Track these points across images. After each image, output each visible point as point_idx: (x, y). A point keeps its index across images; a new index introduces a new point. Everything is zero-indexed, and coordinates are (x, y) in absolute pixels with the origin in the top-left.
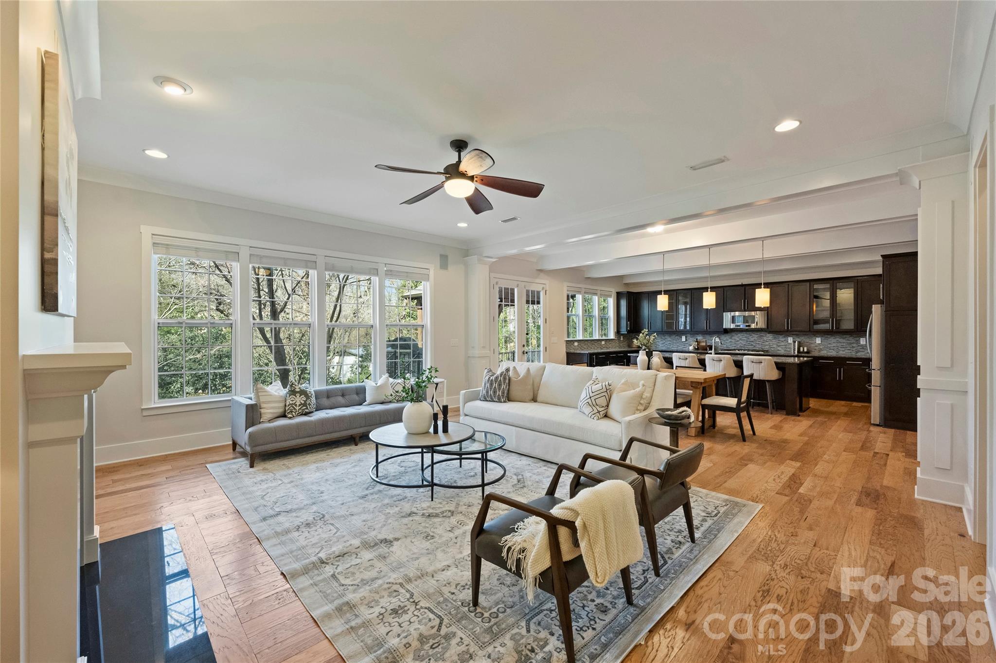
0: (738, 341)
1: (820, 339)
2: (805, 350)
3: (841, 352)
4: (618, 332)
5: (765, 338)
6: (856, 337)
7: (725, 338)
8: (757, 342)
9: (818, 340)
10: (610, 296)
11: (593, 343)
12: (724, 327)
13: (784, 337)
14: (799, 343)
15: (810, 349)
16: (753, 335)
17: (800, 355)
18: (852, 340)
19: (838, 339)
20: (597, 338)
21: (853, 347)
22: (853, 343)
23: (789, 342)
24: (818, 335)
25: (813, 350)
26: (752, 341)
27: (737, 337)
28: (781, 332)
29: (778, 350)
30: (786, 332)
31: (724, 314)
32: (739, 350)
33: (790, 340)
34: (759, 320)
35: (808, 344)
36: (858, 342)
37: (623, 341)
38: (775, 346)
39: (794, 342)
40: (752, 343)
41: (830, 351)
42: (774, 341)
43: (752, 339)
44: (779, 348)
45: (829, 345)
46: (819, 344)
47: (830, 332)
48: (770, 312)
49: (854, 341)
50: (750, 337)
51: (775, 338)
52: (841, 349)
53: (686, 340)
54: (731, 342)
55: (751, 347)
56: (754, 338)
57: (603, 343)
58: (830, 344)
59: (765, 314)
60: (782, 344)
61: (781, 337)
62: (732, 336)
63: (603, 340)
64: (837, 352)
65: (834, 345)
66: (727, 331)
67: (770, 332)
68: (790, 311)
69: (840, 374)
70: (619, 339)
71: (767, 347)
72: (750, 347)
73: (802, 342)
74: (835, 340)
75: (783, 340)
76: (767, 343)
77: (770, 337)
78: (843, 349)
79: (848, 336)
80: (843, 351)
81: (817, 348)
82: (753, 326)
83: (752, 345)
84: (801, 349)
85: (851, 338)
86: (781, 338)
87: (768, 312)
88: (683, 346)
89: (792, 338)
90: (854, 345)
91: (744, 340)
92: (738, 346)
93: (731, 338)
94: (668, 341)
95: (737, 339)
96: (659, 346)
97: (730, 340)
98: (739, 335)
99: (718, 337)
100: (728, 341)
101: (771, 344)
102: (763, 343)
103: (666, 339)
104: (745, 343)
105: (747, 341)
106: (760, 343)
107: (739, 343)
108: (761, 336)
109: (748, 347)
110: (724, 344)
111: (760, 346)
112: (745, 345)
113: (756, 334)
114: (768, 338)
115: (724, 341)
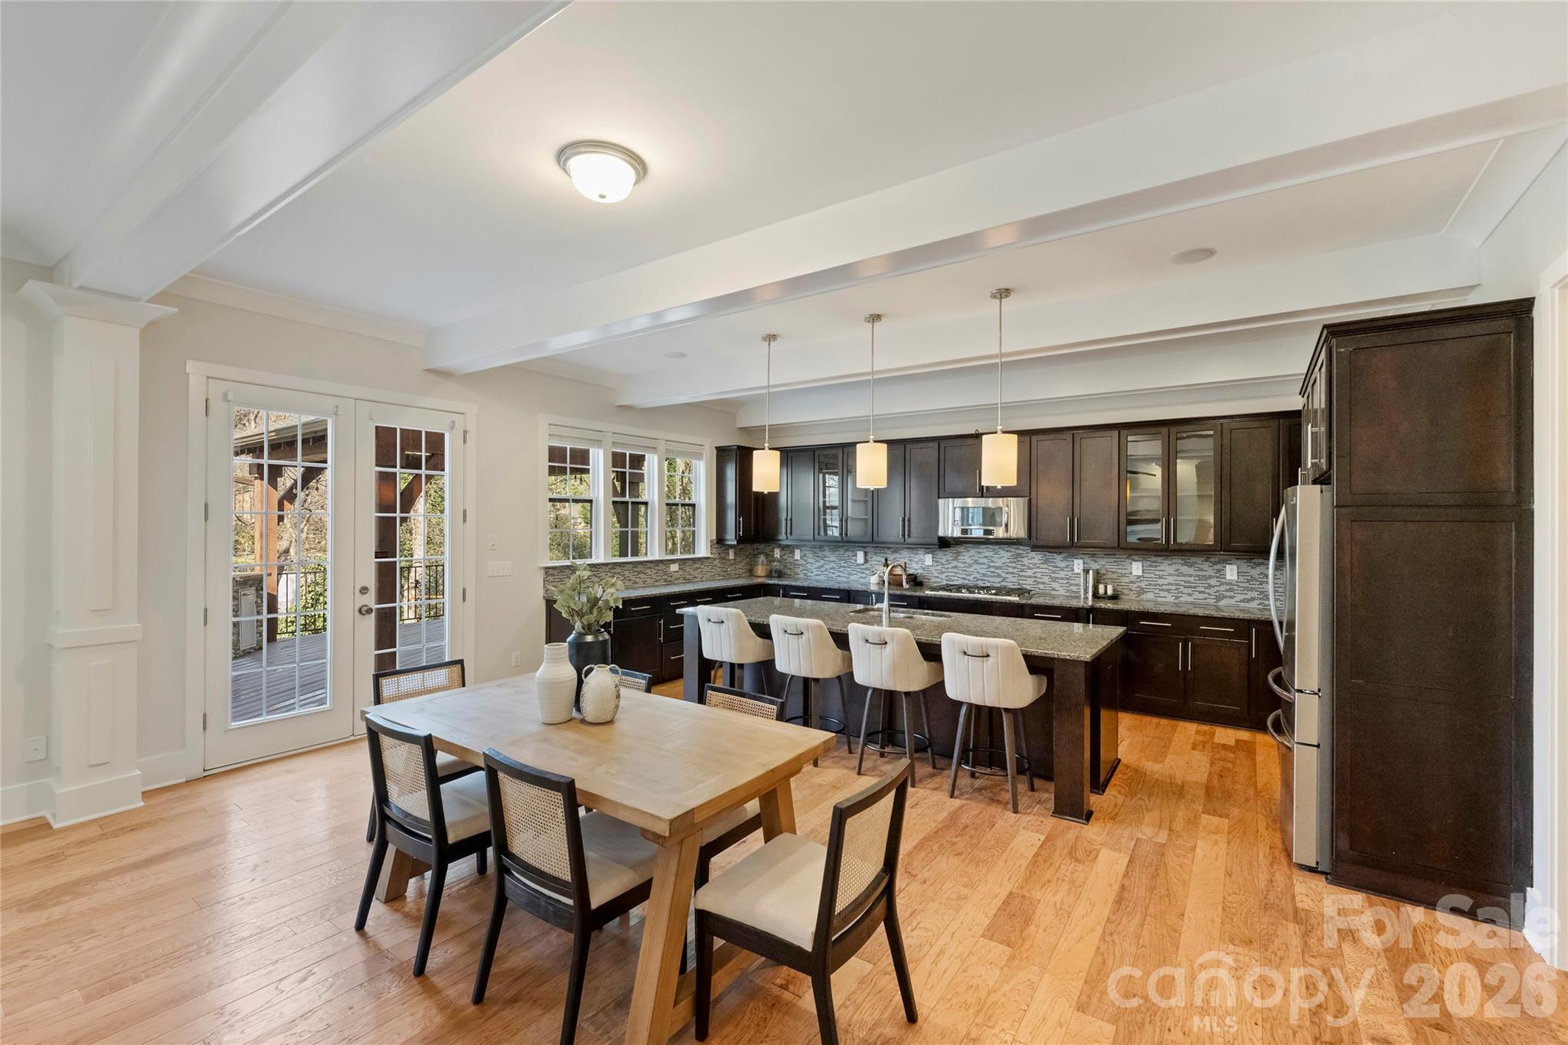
0: (970, 566)
1: (1139, 564)
2: (1110, 592)
3: (1185, 598)
4: (720, 541)
5: (1024, 561)
6: (1215, 563)
7: (945, 556)
8: (1011, 570)
9: (1136, 568)
10: (699, 456)
11: (640, 568)
12: (941, 533)
13: (1065, 559)
14: (1097, 573)
15: (1119, 588)
16: (1002, 553)
17: (1097, 605)
18: (1207, 568)
19: (1179, 567)
20: (657, 557)
21: (1210, 586)
22: (1210, 577)
23: (1076, 571)
24: (1136, 558)
25: (1126, 592)
26: (999, 567)
27: (968, 555)
28: (1058, 547)
29: (1054, 590)
30: (1070, 547)
31: (941, 501)
32: (970, 589)
33: (1078, 565)
34: (1013, 519)
35: (1115, 576)
36: (1220, 574)
37: (735, 562)
38: (1046, 579)
39: (1086, 571)
40: (999, 571)
41: (1163, 594)
42: (1045, 569)
43: (999, 563)
44: (1055, 585)
45: (1160, 581)
46: (1139, 577)
47: (1162, 550)
48: (1034, 502)
49: (1211, 572)
51: (1046, 562)
52: (1186, 591)
53: (866, 561)
54: (956, 567)
55: (996, 582)
56: (1003, 560)
57: (674, 567)
58: (1161, 577)
59: (1024, 502)
60: (1062, 574)
61: (1060, 557)
63: (673, 561)
64: (1177, 598)
65: (1170, 579)
66: (945, 543)
67: (1035, 548)
68: (1077, 501)
69: (1184, 657)
70: (723, 559)
71: (1031, 581)
72: (997, 579)
73: (1103, 572)
74: (1171, 569)
75: (1063, 564)
76: (1030, 573)
77: (1036, 557)
78: (1190, 591)
79: (1199, 560)
80: (1190, 595)
81: (1133, 586)
82: (1000, 533)
83: (999, 576)
84: (1101, 590)
85: (1206, 565)
86: (1059, 560)
87: (1030, 500)
88: (860, 575)
89: (1081, 562)
90: (1213, 582)
91: (982, 564)
92: (971, 578)
93: (956, 559)
94: (830, 562)
95: (969, 561)
96: (812, 572)
97: (954, 563)
98: (973, 552)
99: (931, 555)
100: (950, 566)
101: (1039, 575)
102: (1022, 571)
103: (826, 557)
104: (984, 571)
105: (989, 567)
106: (1015, 571)
107: (971, 569)
108: (1018, 556)
109: (991, 580)
110: (942, 573)
111: (1015, 580)
112: (984, 575)
113: (1007, 551)
114: (1033, 561)
115: (943, 564)
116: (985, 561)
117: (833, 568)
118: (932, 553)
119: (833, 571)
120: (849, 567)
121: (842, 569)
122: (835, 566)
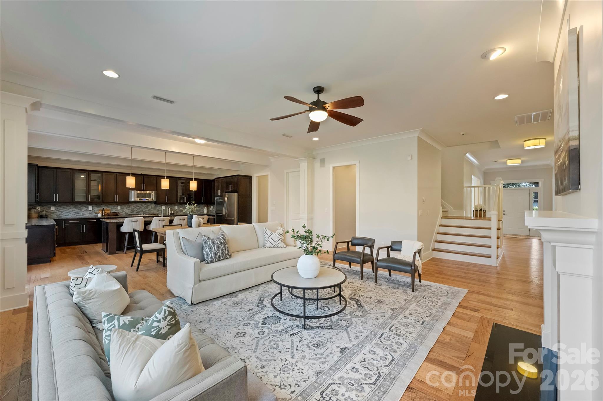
0: (134, 209)
2: (173, 213)
5: (150, 207)
7: (125, 207)
8: (146, 209)
12: (130, 200)
13: (161, 206)
17: (171, 215)
26: (143, 209)
31: (130, 191)
34: (154, 196)
38: (156, 211)
39: (168, 208)
40: (143, 210)
42: (156, 209)
43: (143, 208)
44: (158, 212)
50: (142, 206)
62: (130, 206)
71: (152, 212)
72: (142, 212)
76: (152, 210)
83: (143, 211)
84: (171, 212)
86: (158, 207)
89: (164, 207)
91: (138, 208)
92: (134, 212)
93: (129, 207)
94: (73, 210)
95: (133, 208)
96: (62, 215)
97: (128, 209)
98: (134, 205)
99: (120, 207)
100: (127, 209)
101: (154, 210)
102: (150, 209)
103: (70, 209)
104: (138, 210)
105: (140, 209)
106: (148, 210)
107: (134, 210)
108: (148, 206)
109: (140, 212)
110: (124, 211)
111: (147, 212)
112: (138, 211)
113: (145, 205)
114: (153, 207)
115: (124, 209)
116: (139, 207)
117: (75, 213)
118: (120, 206)
119: (75, 214)
120: (83, 212)
121: (80, 213)
122: (76, 212)
